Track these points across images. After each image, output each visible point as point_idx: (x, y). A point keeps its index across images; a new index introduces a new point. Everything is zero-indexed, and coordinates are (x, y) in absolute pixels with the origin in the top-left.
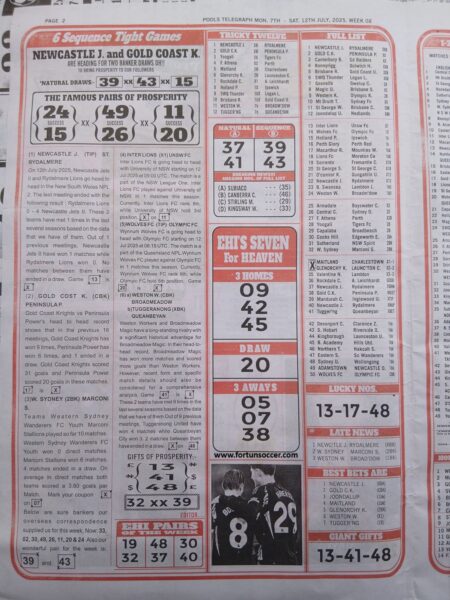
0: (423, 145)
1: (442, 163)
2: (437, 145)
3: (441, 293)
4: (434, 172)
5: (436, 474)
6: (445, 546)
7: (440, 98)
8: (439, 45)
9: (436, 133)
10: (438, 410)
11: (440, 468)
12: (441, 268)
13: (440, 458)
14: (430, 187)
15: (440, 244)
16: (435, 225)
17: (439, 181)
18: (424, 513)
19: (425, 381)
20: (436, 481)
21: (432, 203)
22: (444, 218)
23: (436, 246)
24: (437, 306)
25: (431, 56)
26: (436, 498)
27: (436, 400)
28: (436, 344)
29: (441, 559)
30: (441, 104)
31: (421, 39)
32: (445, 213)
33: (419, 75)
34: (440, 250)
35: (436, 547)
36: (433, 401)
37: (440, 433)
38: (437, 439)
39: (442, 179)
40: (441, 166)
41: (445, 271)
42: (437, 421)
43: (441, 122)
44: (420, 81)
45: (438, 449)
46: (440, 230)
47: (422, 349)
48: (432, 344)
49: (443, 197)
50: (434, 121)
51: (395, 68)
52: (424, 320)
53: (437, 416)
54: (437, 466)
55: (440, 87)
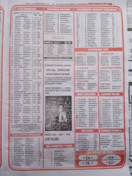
0: (10, 41)
1: (15, 46)
2: (14, 40)
3: (13, 85)
4: (12, 49)
5: (11, 140)
6: (13, 162)
7: (16, 26)
8: (17, 10)
9: (14, 37)
10: (12, 120)
11: (12, 138)
12: (13, 78)
13: (12, 135)
14: (11, 53)
15: (13, 70)
16: (12, 65)
17: (13, 51)
18: (7, 151)
19: (8, 112)
20: (11, 142)
21: (12, 58)
22: (15, 63)
23: (12, 71)
24: (12, 89)
25: (15, 13)
26: (11, 147)
27: (11, 117)
28: (12, 100)
29: (12, 166)
30: (16, 28)
31: (12, 8)
32: (15, 61)
33: (11, 20)
34: (13, 72)
35: (11, 162)
36: (11, 118)
37: (12, 127)
38: (11, 129)
39: (15, 51)
40: (15, 47)
41: (15, 79)
42: (11, 124)
43: (16, 33)
44: (11, 21)
45: (11, 132)
46: (14, 66)
47: (8, 102)
48: (11, 100)
49: (15, 56)
50: (13, 33)
51: (3, 18)
52: (8, 93)
53: (11, 122)
54: (11, 137)
55: (16, 22)
